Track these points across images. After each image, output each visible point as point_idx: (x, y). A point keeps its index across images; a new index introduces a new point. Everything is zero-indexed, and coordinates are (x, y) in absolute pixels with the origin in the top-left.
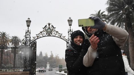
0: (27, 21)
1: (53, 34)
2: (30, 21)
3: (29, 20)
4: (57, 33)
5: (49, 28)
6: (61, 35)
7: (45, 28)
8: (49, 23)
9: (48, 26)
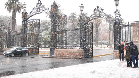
0: (81, 7)
1: (101, 16)
2: (83, 7)
3: (82, 5)
4: (105, 14)
5: (98, 10)
6: (108, 16)
7: (94, 11)
8: (97, 6)
9: (97, 9)
